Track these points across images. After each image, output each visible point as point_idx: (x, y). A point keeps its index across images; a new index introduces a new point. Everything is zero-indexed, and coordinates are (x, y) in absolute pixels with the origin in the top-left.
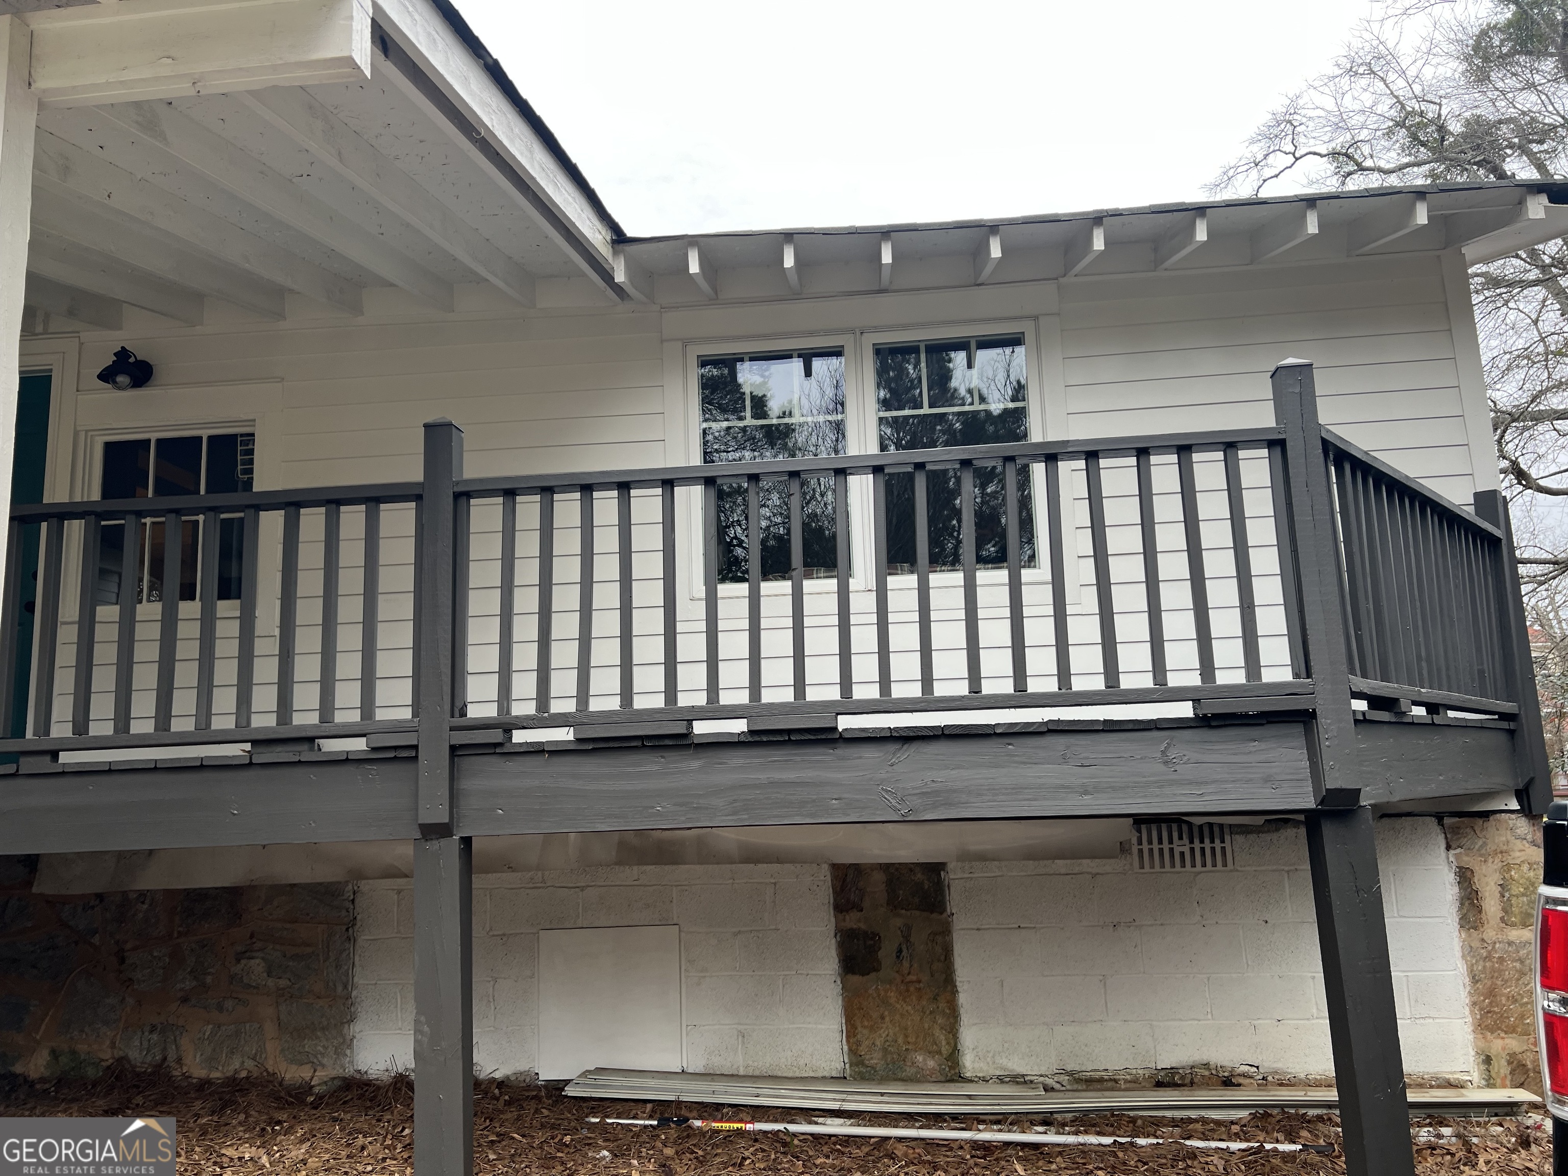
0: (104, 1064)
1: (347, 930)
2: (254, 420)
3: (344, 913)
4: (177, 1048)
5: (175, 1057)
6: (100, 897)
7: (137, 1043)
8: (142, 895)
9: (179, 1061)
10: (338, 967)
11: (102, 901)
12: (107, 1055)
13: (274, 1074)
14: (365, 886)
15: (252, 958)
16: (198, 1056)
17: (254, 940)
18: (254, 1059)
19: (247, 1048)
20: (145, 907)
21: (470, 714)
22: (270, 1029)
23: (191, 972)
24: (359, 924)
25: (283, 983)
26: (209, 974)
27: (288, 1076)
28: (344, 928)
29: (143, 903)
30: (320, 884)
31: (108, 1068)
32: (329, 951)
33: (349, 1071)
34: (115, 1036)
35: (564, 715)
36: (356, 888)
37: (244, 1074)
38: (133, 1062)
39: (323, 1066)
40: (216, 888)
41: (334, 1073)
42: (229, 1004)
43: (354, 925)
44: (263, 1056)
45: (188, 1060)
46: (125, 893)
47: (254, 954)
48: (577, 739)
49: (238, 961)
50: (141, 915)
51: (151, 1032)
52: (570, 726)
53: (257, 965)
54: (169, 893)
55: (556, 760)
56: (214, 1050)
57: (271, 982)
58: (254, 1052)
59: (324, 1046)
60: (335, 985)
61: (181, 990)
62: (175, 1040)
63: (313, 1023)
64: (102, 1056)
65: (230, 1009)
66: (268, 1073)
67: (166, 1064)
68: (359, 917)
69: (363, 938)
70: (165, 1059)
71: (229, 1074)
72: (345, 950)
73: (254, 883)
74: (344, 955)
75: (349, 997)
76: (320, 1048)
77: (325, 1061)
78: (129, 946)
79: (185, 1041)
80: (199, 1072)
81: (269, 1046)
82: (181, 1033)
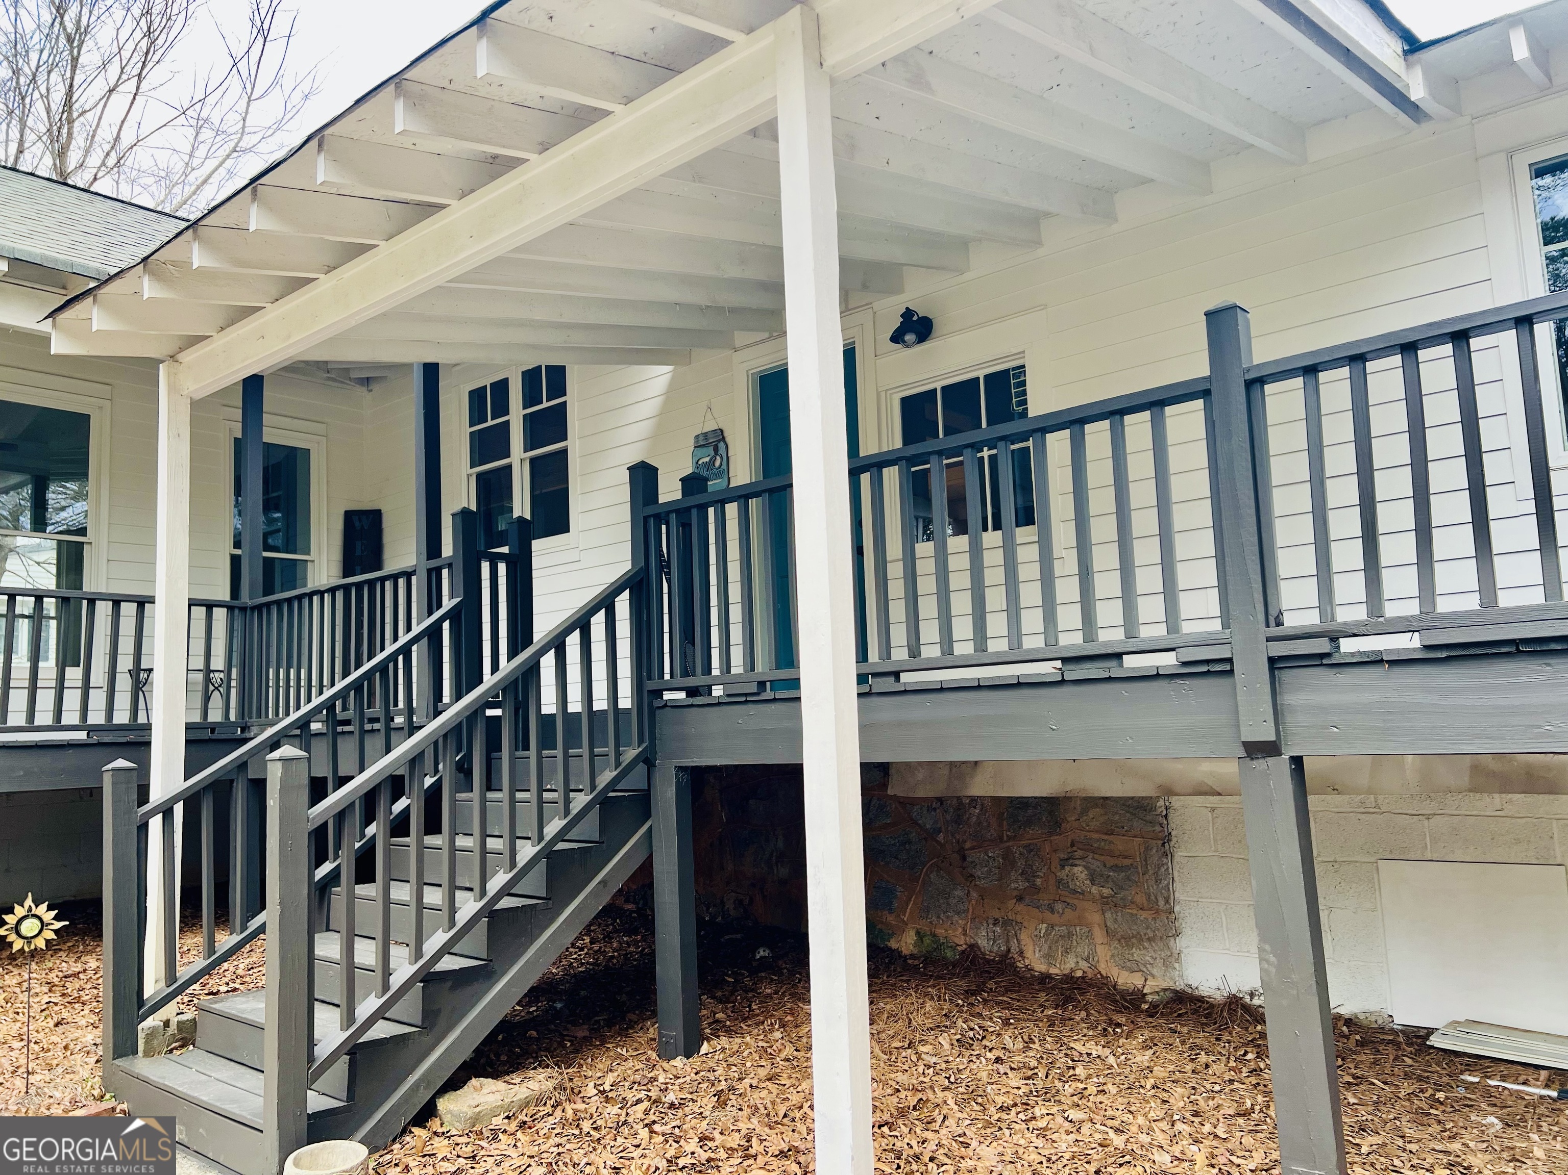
0: (959, 948)
1: (1163, 844)
2: (1023, 352)
3: (1158, 828)
4: (1019, 942)
5: (1018, 950)
6: (940, 800)
7: (984, 933)
8: (974, 800)
9: (1021, 953)
10: (1158, 881)
11: (942, 804)
12: (961, 942)
13: (1107, 977)
14: (1176, 802)
15: (1076, 865)
16: (1037, 952)
17: (1075, 849)
18: (1087, 960)
19: (1079, 950)
20: (977, 811)
21: (1287, 623)
22: (1099, 935)
23: (1022, 874)
24: (1174, 840)
25: (1106, 891)
26: (1038, 876)
27: (1120, 982)
28: (1160, 842)
29: (975, 808)
30: (1132, 798)
31: (963, 952)
32: (1147, 864)
33: (1180, 986)
34: (966, 924)
35: (1406, 619)
36: (1167, 804)
37: (1079, 974)
38: (983, 950)
39: (1153, 976)
40: (1036, 798)
41: (1165, 985)
42: (1059, 907)
43: (1169, 840)
44: (1096, 959)
45: (1029, 954)
46: (959, 798)
47: (1077, 862)
48: (1425, 647)
49: (1063, 867)
50: (974, 819)
51: (994, 925)
52: (1414, 631)
53: (1080, 872)
54: (997, 800)
55: (1398, 671)
56: (1050, 948)
57: (1094, 890)
58: (1086, 954)
59: (1152, 957)
60: (1156, 898)
61: (1016, 889)
62: (1016, 934)
63: (1138, 933)
64: (957, 941)
65: (1061, 911)
66: (1101, 975)
67: (1010, 955)
68: (1173, 833)
69: (1180, 854)
70: (1009, 951)
71: (1066, 972)
72: (1163, 865)
73: (1068, 795)
74: (1163, 869)
75: (1171, 912)
76: (1147, 958)
77: (1155, 971)
78: (968, 845)
79: (1024, 936)
80: (1040, 967)
81: (1100, 950)
82: (1020, 929)
